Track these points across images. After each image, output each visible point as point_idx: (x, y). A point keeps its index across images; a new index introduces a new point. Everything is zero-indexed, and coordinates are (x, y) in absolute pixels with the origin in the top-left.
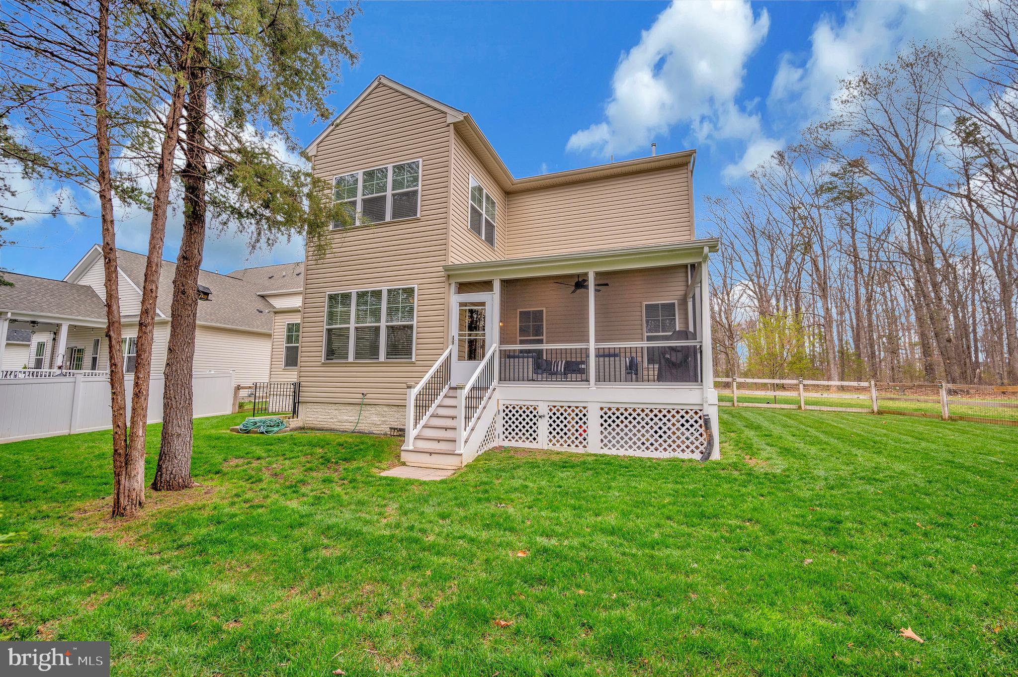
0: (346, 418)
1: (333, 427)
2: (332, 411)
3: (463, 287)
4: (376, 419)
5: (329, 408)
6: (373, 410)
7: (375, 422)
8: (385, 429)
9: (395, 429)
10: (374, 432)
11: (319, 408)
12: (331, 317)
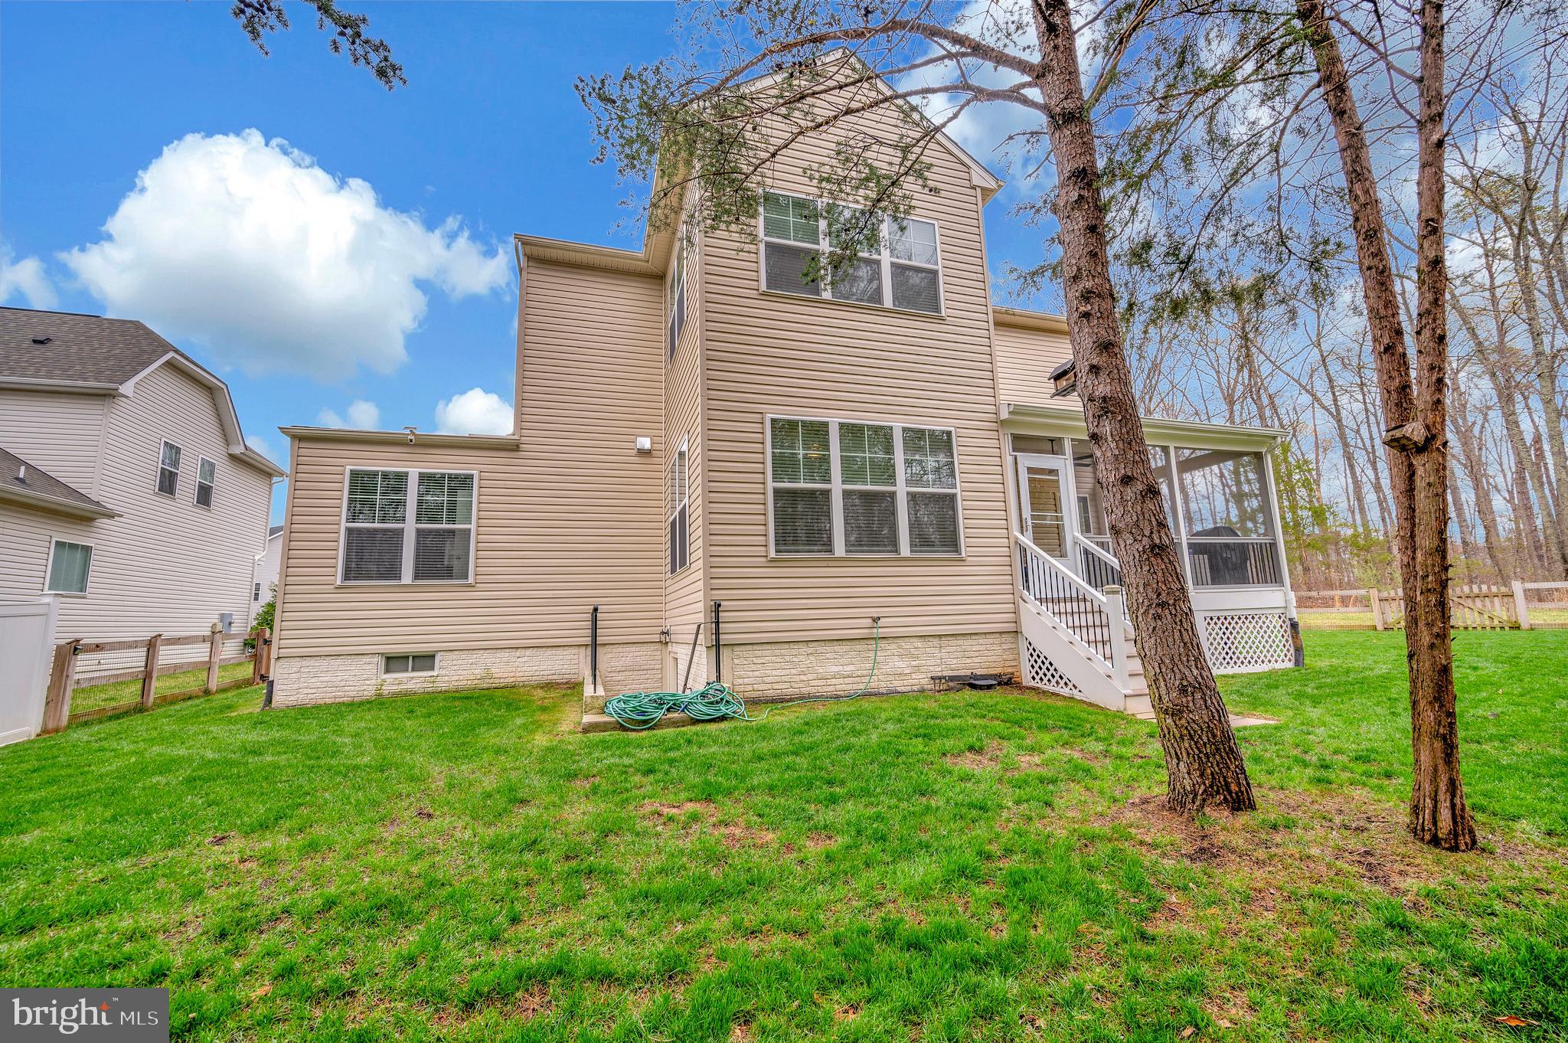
0: (836, 669)
1: (805, 690)
2: (802, 657)
3: (1022, 443)
4: (900, 664)
5: (794, 652)
6: (892, 647)
7: (899, 671)
8: (922, 680)
9: (940, 678)
10: (899, 689)
11: (767, 654)
12: (783, 465)
